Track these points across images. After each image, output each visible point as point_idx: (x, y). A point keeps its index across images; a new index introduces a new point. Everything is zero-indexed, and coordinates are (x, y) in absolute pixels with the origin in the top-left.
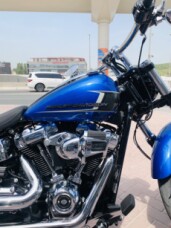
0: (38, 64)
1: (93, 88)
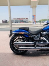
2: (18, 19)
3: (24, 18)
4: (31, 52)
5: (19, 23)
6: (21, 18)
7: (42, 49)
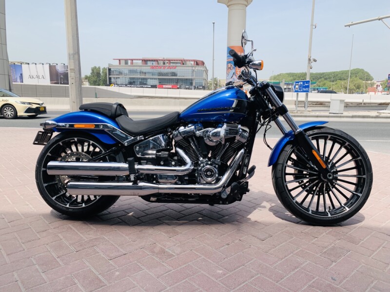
0: (125, 69)
1: (229, 97)
2: (145, 61)
3: (183, 62)
4: (130, 214)
5: (154, 87)
6: (164, 61)
7: (161, 191)
